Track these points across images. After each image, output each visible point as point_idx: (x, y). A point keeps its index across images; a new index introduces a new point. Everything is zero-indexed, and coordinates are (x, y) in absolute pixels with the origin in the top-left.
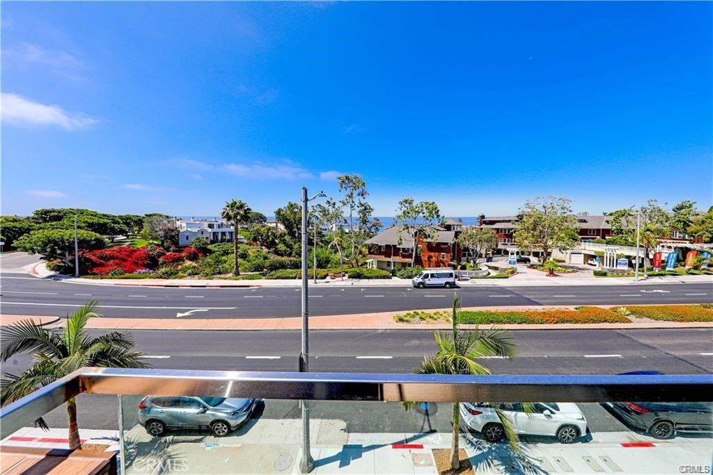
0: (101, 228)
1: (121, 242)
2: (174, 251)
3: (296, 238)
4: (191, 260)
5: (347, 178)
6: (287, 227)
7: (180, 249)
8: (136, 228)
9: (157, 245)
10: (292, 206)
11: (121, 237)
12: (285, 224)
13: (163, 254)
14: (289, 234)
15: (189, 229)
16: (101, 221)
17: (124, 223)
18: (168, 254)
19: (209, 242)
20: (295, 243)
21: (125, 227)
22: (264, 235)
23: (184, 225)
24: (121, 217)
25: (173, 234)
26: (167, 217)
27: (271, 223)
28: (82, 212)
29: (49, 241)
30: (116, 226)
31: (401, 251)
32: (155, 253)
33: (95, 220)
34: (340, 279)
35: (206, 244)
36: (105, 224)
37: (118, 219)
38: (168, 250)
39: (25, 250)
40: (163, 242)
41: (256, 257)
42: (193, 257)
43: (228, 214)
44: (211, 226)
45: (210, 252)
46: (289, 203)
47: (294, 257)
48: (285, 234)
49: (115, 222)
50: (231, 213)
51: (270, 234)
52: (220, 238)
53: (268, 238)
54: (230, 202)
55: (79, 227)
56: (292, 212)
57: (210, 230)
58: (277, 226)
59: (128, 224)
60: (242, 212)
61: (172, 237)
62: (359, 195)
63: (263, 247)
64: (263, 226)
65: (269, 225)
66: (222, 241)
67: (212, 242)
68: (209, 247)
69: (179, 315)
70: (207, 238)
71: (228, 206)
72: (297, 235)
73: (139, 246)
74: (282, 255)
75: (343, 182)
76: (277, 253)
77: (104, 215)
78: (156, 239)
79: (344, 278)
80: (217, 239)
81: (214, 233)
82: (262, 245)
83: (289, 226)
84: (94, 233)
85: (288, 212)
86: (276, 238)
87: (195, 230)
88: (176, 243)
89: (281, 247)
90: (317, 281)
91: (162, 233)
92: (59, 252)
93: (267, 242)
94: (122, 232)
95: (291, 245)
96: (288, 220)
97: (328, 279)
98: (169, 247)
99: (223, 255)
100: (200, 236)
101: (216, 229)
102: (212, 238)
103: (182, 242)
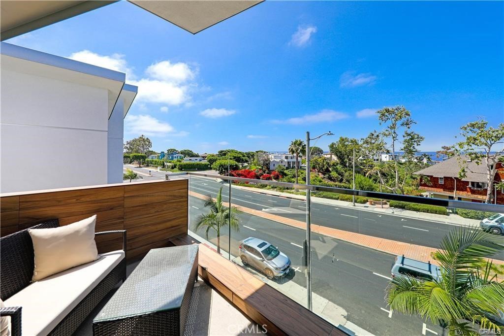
0: (238, 159)
1: (246, 167)
2: (268, 173)
3: (346, 167)
4: (275, 179)
5: (387, 111)
6: (339, 158)
7: (270, 172)
8: (252, 159)
9: (260, 169)
10: (343, 140)
11: (246, 164)
12: (337, 156)
13: (262, 175)
14: (341, 164)
15: (275, 160)
16: (239, 155)
17: (247, 156)
18: (264, 174)
19: (285, 168)
20: (346, 171)
21: (247, 159)
22: (321, 164)
23: (273, 157)
24: (246, 153)
25: (267, 163)
26: (265, 152)
27: (327, 155)
28: (232, 151)
29: (221, 166)
30: (244, 158)
31: (470, 185)
32: (259, 173)
33: (236, 155)
34: (380, 206)
35: (283, 169)
36: (239, 157)
37: (245, 154)
38: (264, 172)
39: (214, 169)
40: (262, 167)
41: (314, 180)
42: (277, 178)
43: (292, 149)
44: (287, 158)
45: (286, 175)
46: (341, 138)
47: (345, 183)
48: (337, 164)
49: (244, 156)
50: (294, 149)
51: (325, 163)
52: (291, 166)
53: (324, 167)
54: (294, 141)
55: (231, 159)
56: (344, 145)
57: (286, 160)
58: (331, 157)
59: (249, 157)
60: (300, 148)
61: (267, 164)
62: (402, 125)
63: (320, 174)
64: (320, 157)
65: (325, 156)
66: (293, 168)
67: (287, 168)
68: (286, 171)
69: (263, 210)
70: (284, 166)
71: (292, 144)
72: (347, 165)
73: (252, 170)
74: (334, 181)
75: (383, 115)
76: (330, 178)
77: (240, 152)
78: (260, 166)
79: (384, 206)
80: (290, 166)
81: (288, 162)
82: (319, 172)
83: (341, 157)
84: (235, 162)
85: (340, 145)
86: (330, 166)
87: (278, 160)
88: (268, 169)
89: (334, 174)
90: (356, 204)
91: (262, 162)
92: (224, 170)
93: (322, 170)
94: (246, 161)
95: (342, 173)
96: (340, 152)
97: (368, 204)
98: (265, 171)
99: (293, 177)
100: (281, 164)
101: (289, 160)
102: (287, 166)
103: (272, 168)
